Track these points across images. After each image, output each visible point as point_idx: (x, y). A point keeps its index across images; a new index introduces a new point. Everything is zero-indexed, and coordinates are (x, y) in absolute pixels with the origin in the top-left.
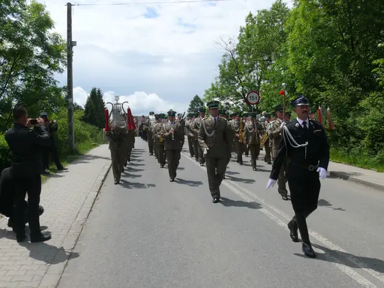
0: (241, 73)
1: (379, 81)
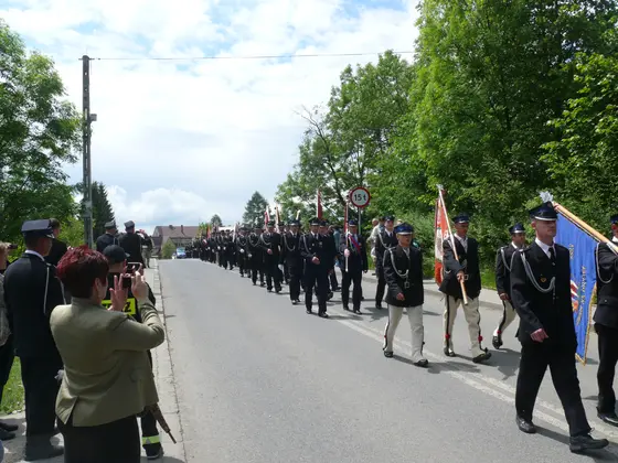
0: (333, 158)
1: (550, 173)
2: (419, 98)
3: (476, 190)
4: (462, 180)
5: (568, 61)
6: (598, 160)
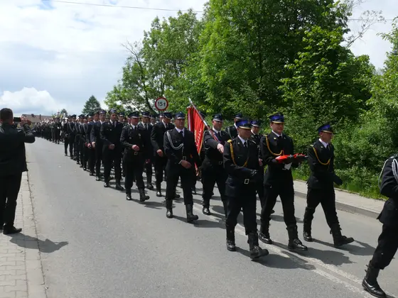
0: (144, 78)
1: (284, 98)
2: (205, 42)
5: (300, 28)
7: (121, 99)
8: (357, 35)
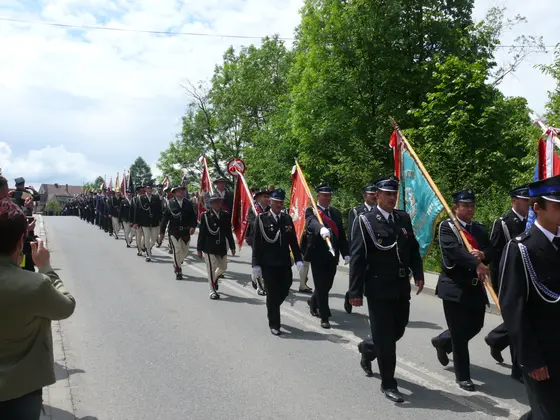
2: (296, 81)
3: (342, 167)
4: (329, 158)
5: (428, 59)
6: (449, 147)
7: (180, 161)
8: (508, 67)
